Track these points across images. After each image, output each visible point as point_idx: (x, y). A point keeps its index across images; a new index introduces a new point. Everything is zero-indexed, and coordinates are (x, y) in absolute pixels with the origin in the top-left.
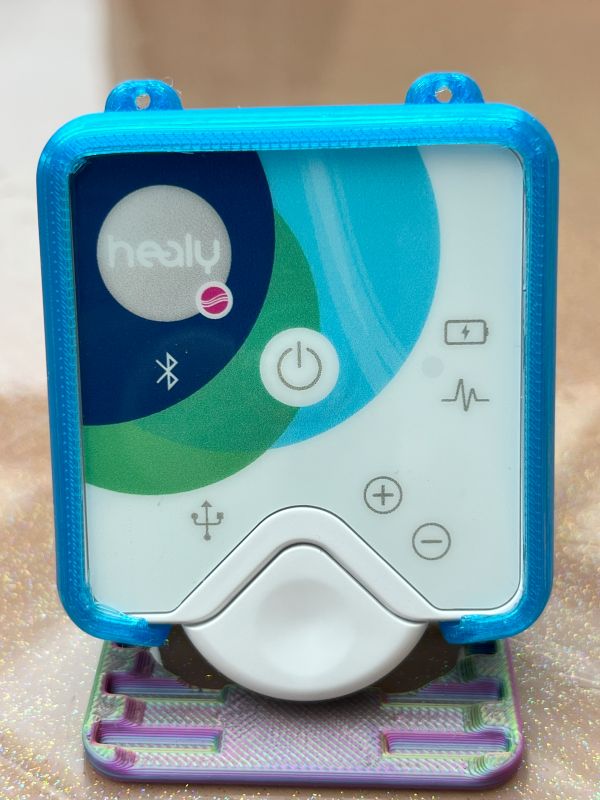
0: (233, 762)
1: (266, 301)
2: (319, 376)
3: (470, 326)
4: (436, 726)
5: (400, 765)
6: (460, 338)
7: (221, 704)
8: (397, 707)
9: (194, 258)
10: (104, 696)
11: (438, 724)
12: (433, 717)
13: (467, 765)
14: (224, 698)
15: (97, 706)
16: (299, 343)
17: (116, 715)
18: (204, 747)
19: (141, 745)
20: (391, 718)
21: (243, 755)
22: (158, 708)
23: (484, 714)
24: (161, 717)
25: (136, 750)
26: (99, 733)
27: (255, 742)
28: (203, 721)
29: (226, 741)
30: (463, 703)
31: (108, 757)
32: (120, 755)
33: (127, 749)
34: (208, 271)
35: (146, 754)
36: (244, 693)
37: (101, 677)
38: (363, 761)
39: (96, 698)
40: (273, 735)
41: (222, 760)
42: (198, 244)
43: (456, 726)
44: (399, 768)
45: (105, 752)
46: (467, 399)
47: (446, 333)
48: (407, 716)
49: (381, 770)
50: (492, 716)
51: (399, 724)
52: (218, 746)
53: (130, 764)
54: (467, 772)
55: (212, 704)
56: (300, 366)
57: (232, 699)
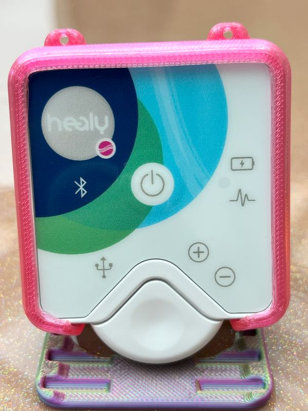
0: (118, 398)
1: (134, 149)
2: (163, 189)
3: (245, 161)
4: (226, 375)
5: (207, 398)
6: (239, 167)
7: (110, 366)
8: (204, 366)
9: (94, 126)
10: (47, 362)
11: (227, 375)
12: (224, 371)
13: (242, 397)
14: (111, 362)
15: (43, 368)
16: (152, 171)
17: (54, 372)
18: (102, 389)
19: (67, 388)
20: (201, 371)
21: (122, 393)
22: (76, 368)
23: (251, 369)
24: (78, 373)
25: (65, 392)
26: (45, 383)
27: (128, 386)
28: (101, 375)
29: (114, 386)
30: (239, 362)
31: (50, 396)
32: (57, 394)
33: (60, 391)
34: (102, 133)
35: (70, 394)
36: (122, 359)
37: (45, 352)
38: (187, 395)
39: (43, 363)
40: (138, 382)
41: (111, 396)
42: (96, 118)
43: (236, 375)
44: (206, 399)
45: (48, 393)
46: (243, 200)
47: (231, 165)
48: (210, 371)
49: (196, 400)
50: (255, 370)
51: (206, 374)
52: (109, 389)
53: (62, 399)
54: (243, 400)
55: (105, 365)
56: (153, 183)
57: (116, 362)
